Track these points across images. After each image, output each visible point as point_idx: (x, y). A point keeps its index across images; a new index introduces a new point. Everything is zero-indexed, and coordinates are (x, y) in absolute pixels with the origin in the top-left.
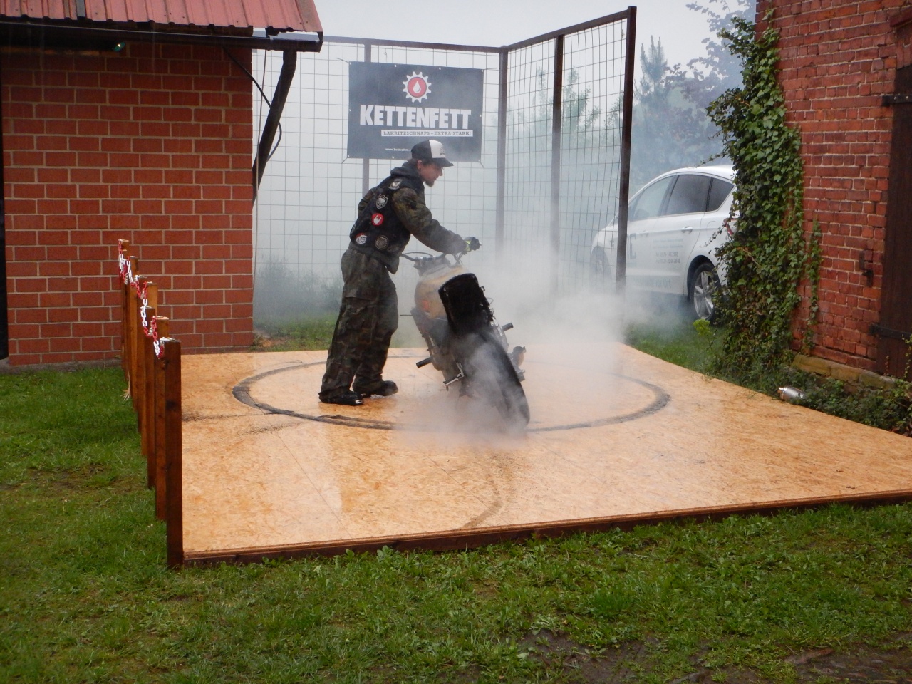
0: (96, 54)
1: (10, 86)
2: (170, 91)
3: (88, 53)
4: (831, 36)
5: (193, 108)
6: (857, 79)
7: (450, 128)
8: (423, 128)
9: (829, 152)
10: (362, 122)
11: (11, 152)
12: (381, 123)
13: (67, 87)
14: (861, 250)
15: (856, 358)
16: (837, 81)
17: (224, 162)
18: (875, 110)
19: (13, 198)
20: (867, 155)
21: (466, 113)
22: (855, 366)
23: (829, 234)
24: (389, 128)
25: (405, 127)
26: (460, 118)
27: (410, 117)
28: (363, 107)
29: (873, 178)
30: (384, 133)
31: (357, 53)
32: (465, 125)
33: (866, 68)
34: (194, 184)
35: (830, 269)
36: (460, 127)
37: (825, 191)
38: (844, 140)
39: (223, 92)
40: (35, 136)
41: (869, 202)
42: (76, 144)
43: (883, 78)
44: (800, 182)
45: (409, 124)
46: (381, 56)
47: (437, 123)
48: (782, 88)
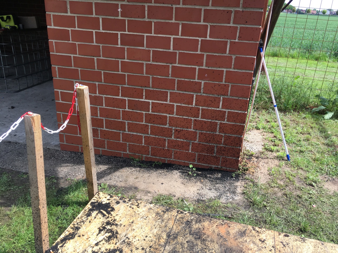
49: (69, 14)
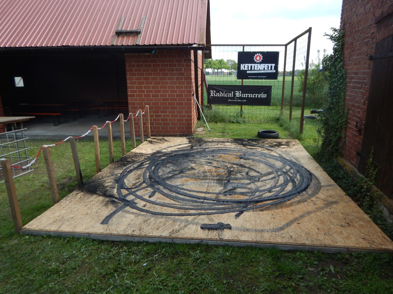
0: (149, 54)
1: (128, 64)
2: (168, 63)
3: (146, 54)
4: (358, 31)
5: (175, 68)
6: (364, 49)
7: (268, 70)
8: (260, 70)
9: (353, 79)
10: (241, 69)
11: (129, 81)
12: (247, 69)
13: (142, 63)
14: (359, 120)
15: (354, 162)
16: (358, 50)
17: (183, 83)
18: (368, 62)
19: (130, 93)
20: (364, 81)
21: (273, 65)
22: (353, 166)
23: (351, 112)
24: (249, 70)
25: (254, 70)
26: (271, 66)
27: (256, 67)
28: (242, 65)
29: (365, 91)
30: (248, 72)
31: (240, 49)
32: (273, 68)
33: (367, 44)
34: (176, 89)
35: (350, 126)
36: (271, 69)
37: (351, 95)
38: (358, 75)
39: (183, 63)
40: (134, 77)
41: (363, 101)
42: (145, 79)
43: (372, 48)
44: (345, 91)
45: (256, 69)
46: (247, 49)
47: (264, 68)
48: (344, 54)
49: (135, 89)
